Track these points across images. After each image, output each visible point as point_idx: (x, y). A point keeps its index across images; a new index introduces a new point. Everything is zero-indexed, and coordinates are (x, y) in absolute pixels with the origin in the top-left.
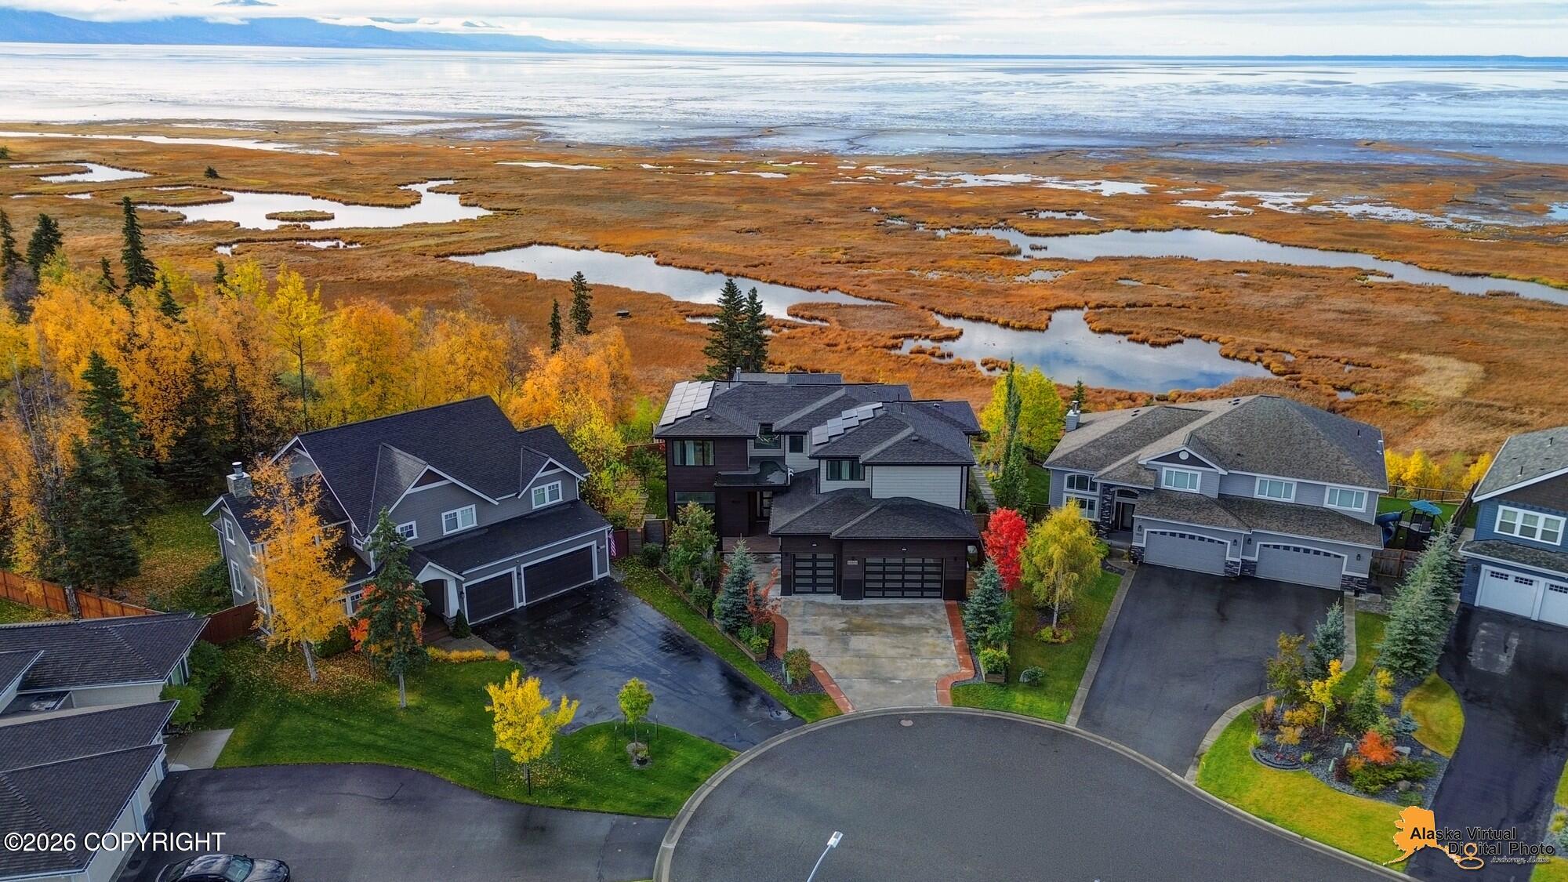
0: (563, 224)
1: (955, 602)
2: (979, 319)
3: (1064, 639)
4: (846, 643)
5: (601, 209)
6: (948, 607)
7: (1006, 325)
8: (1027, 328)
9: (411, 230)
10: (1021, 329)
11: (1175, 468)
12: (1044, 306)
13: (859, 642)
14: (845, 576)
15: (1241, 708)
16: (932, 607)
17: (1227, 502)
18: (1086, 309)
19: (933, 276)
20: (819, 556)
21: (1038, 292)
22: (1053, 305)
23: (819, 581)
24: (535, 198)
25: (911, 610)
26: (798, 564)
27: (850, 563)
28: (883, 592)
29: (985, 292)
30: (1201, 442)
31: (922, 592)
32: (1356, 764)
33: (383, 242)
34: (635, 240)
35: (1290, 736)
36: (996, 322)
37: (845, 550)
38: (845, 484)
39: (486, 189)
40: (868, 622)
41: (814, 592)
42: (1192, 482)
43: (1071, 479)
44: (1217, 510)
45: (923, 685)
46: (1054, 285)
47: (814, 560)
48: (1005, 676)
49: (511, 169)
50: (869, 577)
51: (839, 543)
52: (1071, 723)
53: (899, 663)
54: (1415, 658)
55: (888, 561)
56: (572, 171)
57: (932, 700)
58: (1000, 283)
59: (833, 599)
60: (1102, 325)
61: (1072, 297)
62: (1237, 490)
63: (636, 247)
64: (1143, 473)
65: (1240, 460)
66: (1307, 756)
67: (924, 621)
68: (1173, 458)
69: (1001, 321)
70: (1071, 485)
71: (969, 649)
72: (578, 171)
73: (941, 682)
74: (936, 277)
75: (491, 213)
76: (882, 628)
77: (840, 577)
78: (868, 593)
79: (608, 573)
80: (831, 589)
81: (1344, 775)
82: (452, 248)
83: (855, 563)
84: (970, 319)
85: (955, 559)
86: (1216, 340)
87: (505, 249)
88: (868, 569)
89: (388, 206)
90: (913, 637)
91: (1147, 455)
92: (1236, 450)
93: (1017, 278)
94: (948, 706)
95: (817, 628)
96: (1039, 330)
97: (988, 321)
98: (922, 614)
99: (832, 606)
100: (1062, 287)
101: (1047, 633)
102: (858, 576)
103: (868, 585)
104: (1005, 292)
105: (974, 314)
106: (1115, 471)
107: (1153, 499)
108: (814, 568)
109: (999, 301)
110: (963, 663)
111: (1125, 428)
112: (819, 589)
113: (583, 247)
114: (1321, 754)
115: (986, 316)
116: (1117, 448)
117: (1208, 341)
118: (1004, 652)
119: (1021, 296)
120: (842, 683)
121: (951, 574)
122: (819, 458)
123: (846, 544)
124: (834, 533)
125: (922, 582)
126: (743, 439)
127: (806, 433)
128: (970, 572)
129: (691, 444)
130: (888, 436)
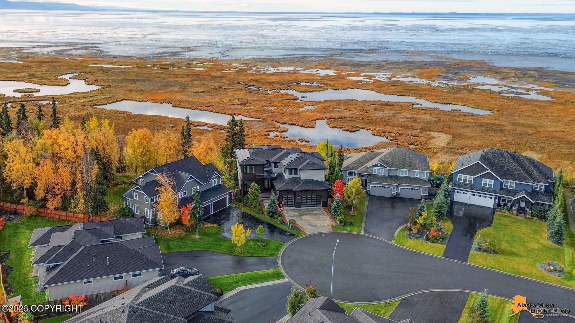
0: (131, 91)
1: (325, 207)
2: (292, 124)
3: (356, 214)
4: (301, 218)
5: (141, 85)
6: (323, 208)
7: (301, 126)
8: (309, 127)
9: (74, 95)
10: (307, 127)
11: (377, 168)
12: (312, 119)
13: (304, 218)
14: (297, 201)
15: (402, 227)
16: (319, 208)
17: (390, 177)
18: (326, 119)
19: (272, 109)
21: (309, 114)
22: (315, 118)
23: (289, 203)
24: (114, 81)
25: (315, 210)
27: (297, 197)
28: (306, 205)
29: (291, 114)
30: (383, 161)
31: (316, 205)
32: (430, 236)
33: (67, 101)
34: (161, 97)
35: (415, 231)
36: (298, 125)
37: (296, 194)
38: (293, 176)
39: (93, 77)
40: (304, 213)
41: (288, 206)
42: (381, 172)
43: (349, 173)
44: (389, 179)
45: (324, 226)
46: (313, 111)
47: (288, 197)
48: (344, 223)
49: (97, 68)
50: (302, 201)
51: (295, 192)
52: (362, 233)
53: (317, 222)
54: (441, 212)
55: (307, 196)
56: (122, 68)
57: (328, 230)
58: (294, 111)
59: (293, 208)
60: (332, 125)
61: (320, 115)
62: (393, 174)
63: (163, 100)
64: (368, 170)
65: (393, 165)
66: (419, 236)
67: (319, 212)
68: (376, 165)
69: (300, 125)
70: (349, 175)
71: (333, 217)
72: (124, 68)
73: (328, 226)
74: (273, 109)
75: (100, 87)
76: (309, 214)
77: (295, 202)
78: (302, 206)
79: (230, 205)
80: (292, 205)
81: (427, 239)
82: (95, 102)
83: (299, 197)
84: (289, 124)
85: (325, 195)
86: (370, 129)
87: (113, 102)
88: (302, 199)
89: (58, 85)
90: (317, 216)
91: (369, 165)
92: (392, 162)
93: (300, 109)
94: (332, 231)
95: (292, 215)
96: (313, 127)
97: (295, 125)
98: (318, 210)
99: (293, 210)
100: (317, 112)
101: (351, 213)
102: (300, 201)
103: (302, 204)
104: (297, 114)
105: (290, 122)
106: (361, 169)
107: (372, 177)
108: (288, 200)
109: (297, 117)
110: (332, 221)
111: (362, 158)
113: (143, 101)
114: (422, 235)
115: (295, 123)
116: (360, 163)
117: (367, 130)
118: (343, 217)
119: (304, 115)
120: (304, 227)
121: (324, 199)
122: (286, 169)
123: (296, 192)
124: (294, 189)
125: (316, 202)
126: (263, 165)
127: (279, 162)
128: (329, 198)
129: (248, 167)
130: (303, 162)
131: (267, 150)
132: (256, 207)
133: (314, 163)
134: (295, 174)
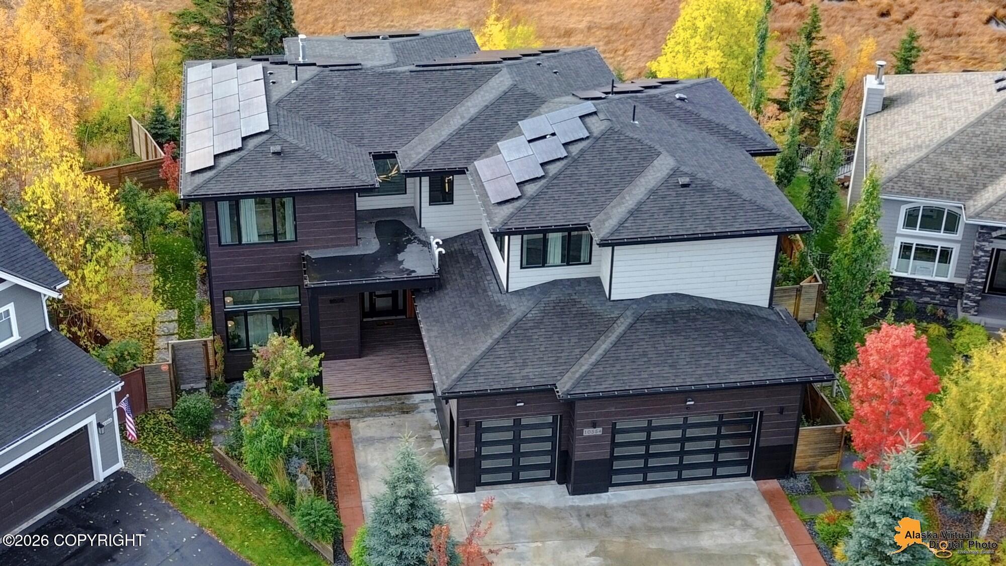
1: (773, 484)
14: (579, 455)
20: (524, 421)
23: (525, 462)
26: (486, 437)
27: (588, 432)
28: (645, 476)
31: (715, 470)
37: (579, 411)
38: (554, 273)
41: (516, 480)
47: (517, 426)
50: (618, 452)
51: (569, 405)
55: (657, 423)
59: (553, 495)
77: (565, 457)
78: (616, 479)
80: (546, 473)
83: (598, 431)
85: (781, 411)
88: (619, 438)
99: (557, 512)
102: (603, 454)
103: (617, 465)
108: (517, 441)
112: (523, 475)
121: (769, 439)
122: (510, 233)
123: (578, 405)
124: (564, 387)
125: (716, 451)
126: (351, 193)
127: (462, 172)
128: (806, 431)
129: (248, 208)
130: (630, 176)
131: (383, 76)
132: (289, 500)
133: (706, 187)
134: (571, 257)
